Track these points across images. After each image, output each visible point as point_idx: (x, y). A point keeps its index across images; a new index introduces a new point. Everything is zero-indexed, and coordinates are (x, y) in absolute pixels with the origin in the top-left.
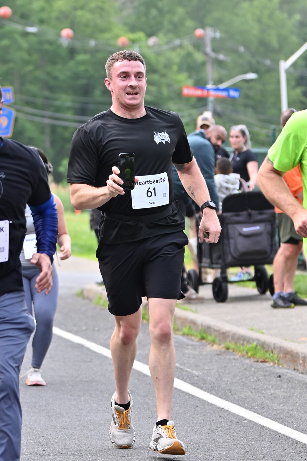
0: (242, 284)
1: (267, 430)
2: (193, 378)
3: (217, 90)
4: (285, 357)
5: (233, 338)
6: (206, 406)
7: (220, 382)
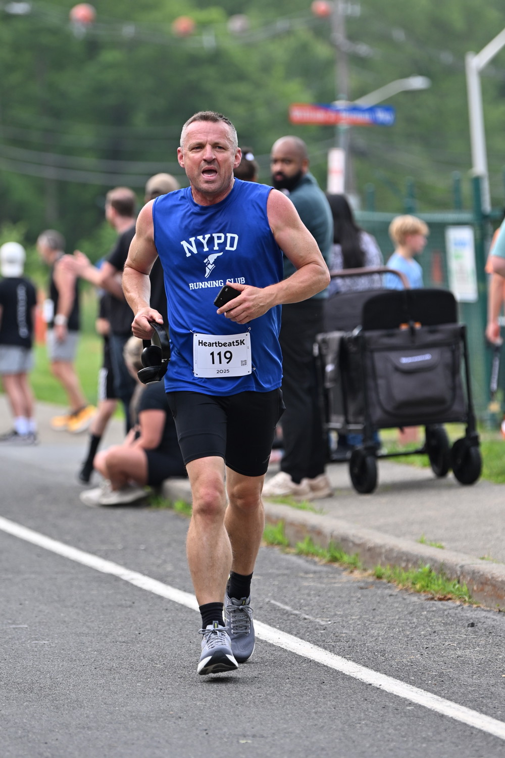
0: (403, 459)
1: (449, 721)
2: (315, 632)
3: (355, 109)
4: (482, 590)
5: (387, 558)
6: (340, 682)
7: (364, 637)
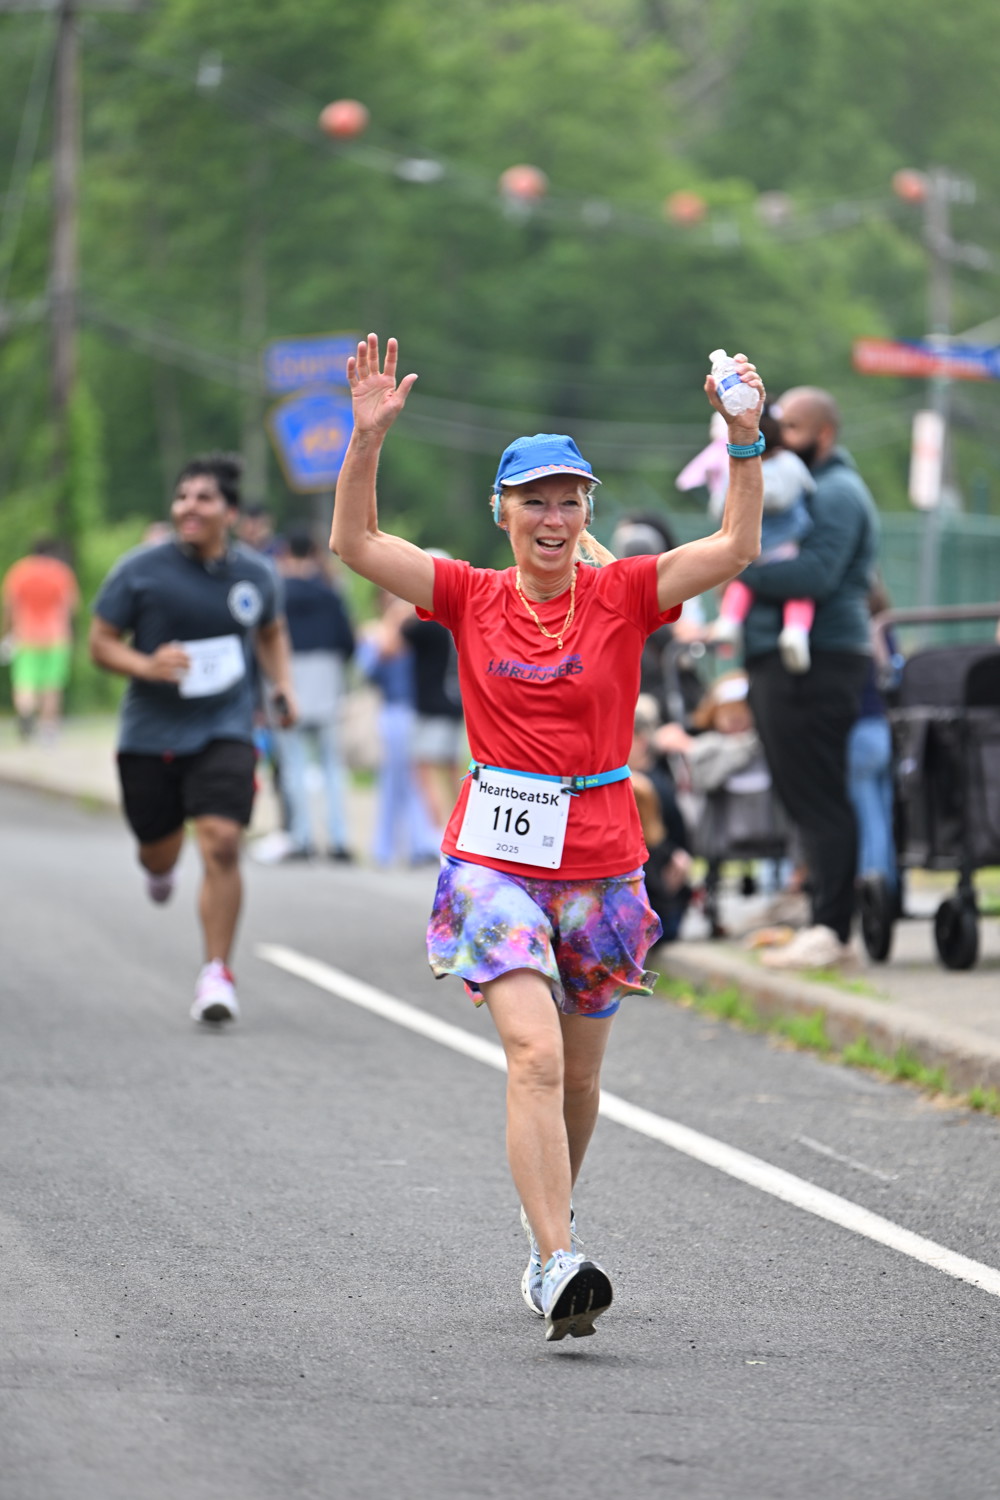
2: (872, 1191)
3: (963, 351)
5: (992, 1076)
6: (911, 1273)
7: (952, 1203)
